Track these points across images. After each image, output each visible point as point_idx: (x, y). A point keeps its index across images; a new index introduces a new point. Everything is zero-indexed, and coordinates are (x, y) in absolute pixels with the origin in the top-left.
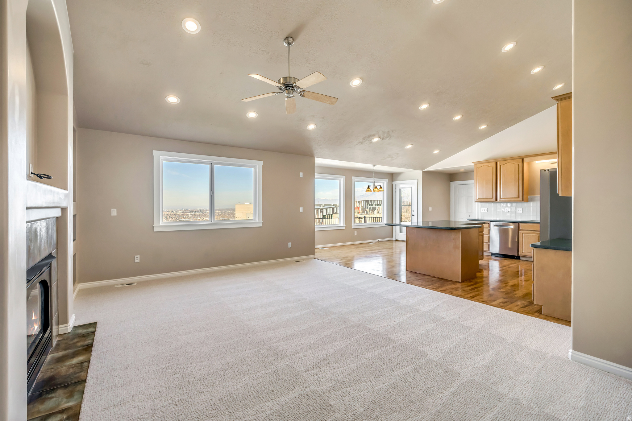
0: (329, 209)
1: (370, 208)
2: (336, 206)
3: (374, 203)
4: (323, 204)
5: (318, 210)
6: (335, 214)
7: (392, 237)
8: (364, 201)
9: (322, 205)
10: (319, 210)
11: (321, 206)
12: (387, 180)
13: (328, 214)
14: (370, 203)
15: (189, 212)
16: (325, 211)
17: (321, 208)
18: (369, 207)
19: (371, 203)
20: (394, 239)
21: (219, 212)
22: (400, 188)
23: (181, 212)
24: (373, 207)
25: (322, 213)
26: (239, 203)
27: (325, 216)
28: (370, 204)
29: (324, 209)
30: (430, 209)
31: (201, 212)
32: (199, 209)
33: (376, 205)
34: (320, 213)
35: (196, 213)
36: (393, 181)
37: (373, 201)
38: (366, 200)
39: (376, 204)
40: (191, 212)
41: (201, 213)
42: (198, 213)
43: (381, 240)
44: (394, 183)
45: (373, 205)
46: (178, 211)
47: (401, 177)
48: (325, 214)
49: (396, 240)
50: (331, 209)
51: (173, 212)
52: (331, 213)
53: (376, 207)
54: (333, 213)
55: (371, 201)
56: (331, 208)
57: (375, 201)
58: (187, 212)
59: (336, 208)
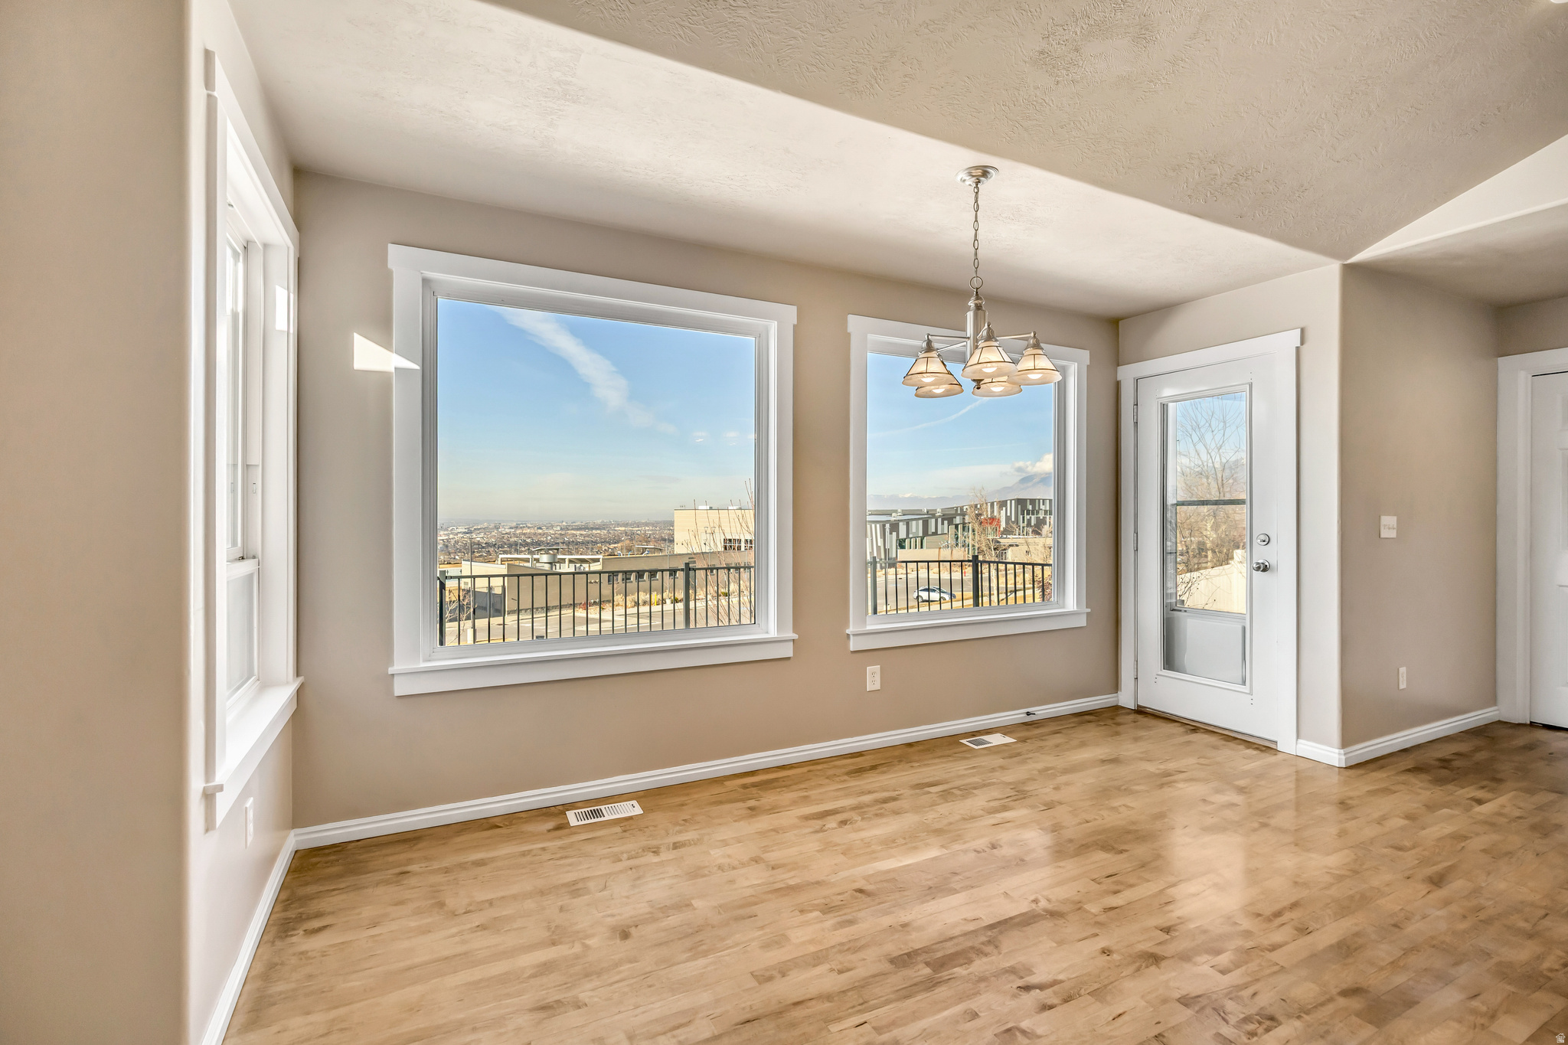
0: (914, 523)
1: (1029, 521)
2: (933, 516)
3: (1042, 507)
4: (899, 511)
5: (884, 526)
6: (930, 535)
7: (1116, 687)
8: (1013, 502)
9: (896, 511)
10: (888, 526)
11: (894, 514)
12: (1085, 355)
13: (911, 536)
14: (1030, 507)
15: (577, 529)
16: (902, 528)
17: (892, 519)
18: (1028, 517)
19: (1034, 507)
20: (1125, 698)
21: (647, 528)
22: (1164, 401)
23: (559, 528)
24: (1038, 518)
25: (894, 534)
26: (683, 508)
27: (904, 540)
28: (1031, 509)
29: (901, 524)
30: (1389, 526)
31: (604, 529)
32: (599, 521)
33: (1046, 512)
34: (891, 533)
35: (594, 531)
36: (1118, 363)
37: (1039, 500)
38: (1018, 499)
39: (1048, 509)
40: (580, 529)
41: (605, 532)
42: (598, 531)
43: (1042, 711)
44: (1127, 374)
45: (1038, 513)
46: (552, 526)
47: (1178, 326)
48: (903, 535)
49: (1140, 711)
50: (921, 522)
51: (540, 528)
52: (921, 534)
53: (1048, 517)
54: (926, 533)
55: (1033, 501)
56: (919, 519)
57: (1043, 500)
58: (572, 529)
59: (933, 521)
